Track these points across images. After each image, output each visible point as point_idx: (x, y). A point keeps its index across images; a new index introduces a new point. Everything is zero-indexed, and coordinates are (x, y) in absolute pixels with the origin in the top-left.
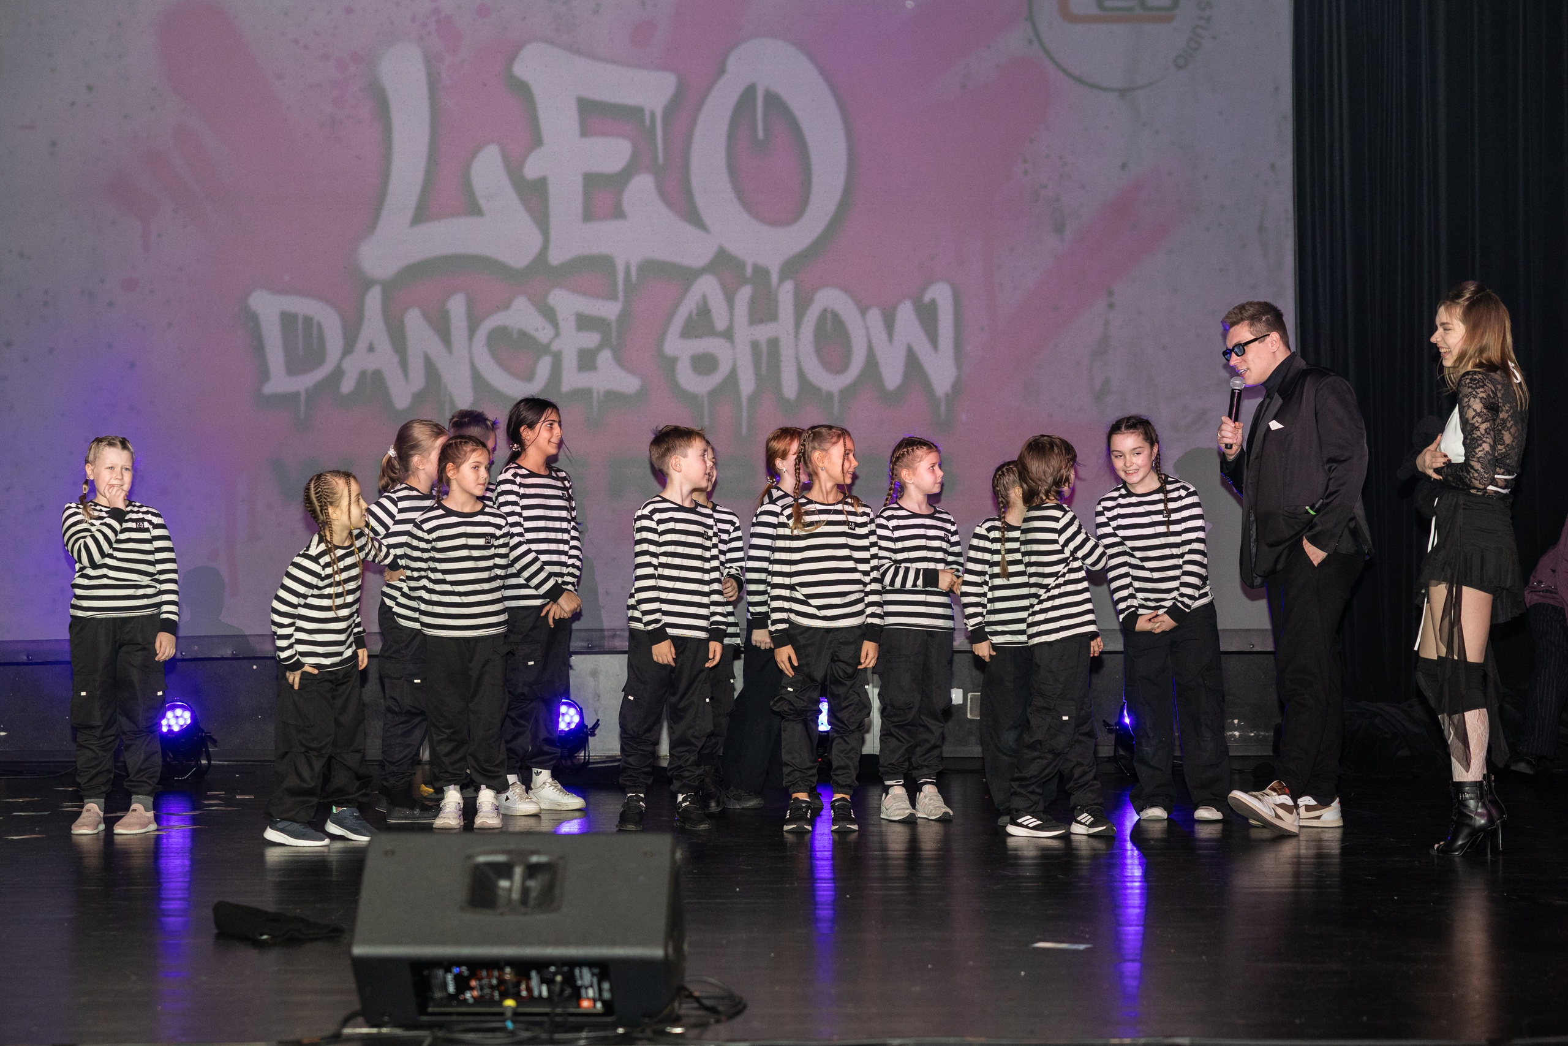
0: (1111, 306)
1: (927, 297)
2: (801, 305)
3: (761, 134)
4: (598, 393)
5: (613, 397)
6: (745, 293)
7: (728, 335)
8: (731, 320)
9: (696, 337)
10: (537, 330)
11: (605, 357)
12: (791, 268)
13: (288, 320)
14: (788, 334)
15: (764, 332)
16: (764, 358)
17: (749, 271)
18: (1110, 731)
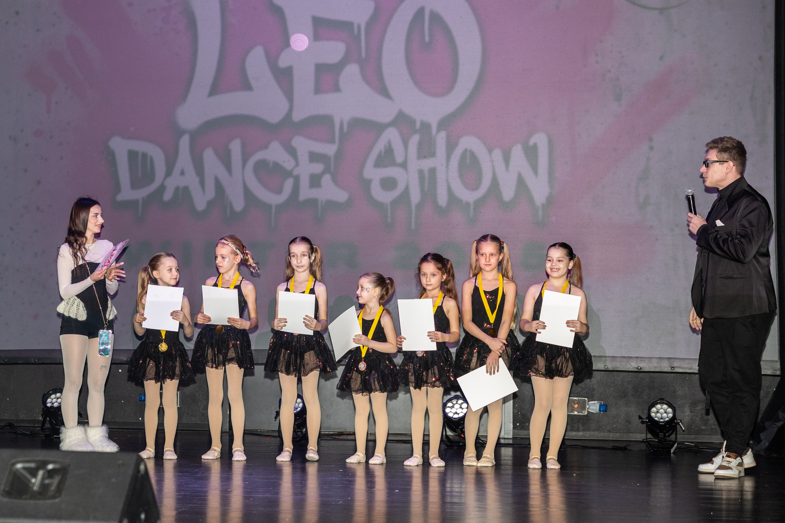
0: (651, 148)
1: (531, 142)
2: (451, 147)
3: (427, 39)
4: (322, 202)
5: (331, 204)
6: (415, 139)
7: (404, 165)
8: (406, 156)
9: (384, 167)
10: (284, 162)
11: (327, 179)
12: (444, 123)
13: (132, 155)
14: (442, 165)
15: (426, 164)
16: (427, 181)
17: (418, 125)
18: (643, 422)
